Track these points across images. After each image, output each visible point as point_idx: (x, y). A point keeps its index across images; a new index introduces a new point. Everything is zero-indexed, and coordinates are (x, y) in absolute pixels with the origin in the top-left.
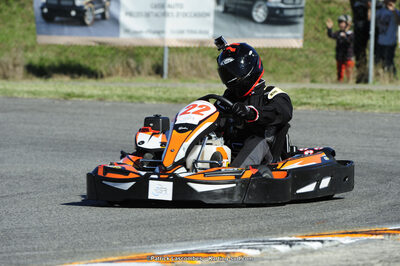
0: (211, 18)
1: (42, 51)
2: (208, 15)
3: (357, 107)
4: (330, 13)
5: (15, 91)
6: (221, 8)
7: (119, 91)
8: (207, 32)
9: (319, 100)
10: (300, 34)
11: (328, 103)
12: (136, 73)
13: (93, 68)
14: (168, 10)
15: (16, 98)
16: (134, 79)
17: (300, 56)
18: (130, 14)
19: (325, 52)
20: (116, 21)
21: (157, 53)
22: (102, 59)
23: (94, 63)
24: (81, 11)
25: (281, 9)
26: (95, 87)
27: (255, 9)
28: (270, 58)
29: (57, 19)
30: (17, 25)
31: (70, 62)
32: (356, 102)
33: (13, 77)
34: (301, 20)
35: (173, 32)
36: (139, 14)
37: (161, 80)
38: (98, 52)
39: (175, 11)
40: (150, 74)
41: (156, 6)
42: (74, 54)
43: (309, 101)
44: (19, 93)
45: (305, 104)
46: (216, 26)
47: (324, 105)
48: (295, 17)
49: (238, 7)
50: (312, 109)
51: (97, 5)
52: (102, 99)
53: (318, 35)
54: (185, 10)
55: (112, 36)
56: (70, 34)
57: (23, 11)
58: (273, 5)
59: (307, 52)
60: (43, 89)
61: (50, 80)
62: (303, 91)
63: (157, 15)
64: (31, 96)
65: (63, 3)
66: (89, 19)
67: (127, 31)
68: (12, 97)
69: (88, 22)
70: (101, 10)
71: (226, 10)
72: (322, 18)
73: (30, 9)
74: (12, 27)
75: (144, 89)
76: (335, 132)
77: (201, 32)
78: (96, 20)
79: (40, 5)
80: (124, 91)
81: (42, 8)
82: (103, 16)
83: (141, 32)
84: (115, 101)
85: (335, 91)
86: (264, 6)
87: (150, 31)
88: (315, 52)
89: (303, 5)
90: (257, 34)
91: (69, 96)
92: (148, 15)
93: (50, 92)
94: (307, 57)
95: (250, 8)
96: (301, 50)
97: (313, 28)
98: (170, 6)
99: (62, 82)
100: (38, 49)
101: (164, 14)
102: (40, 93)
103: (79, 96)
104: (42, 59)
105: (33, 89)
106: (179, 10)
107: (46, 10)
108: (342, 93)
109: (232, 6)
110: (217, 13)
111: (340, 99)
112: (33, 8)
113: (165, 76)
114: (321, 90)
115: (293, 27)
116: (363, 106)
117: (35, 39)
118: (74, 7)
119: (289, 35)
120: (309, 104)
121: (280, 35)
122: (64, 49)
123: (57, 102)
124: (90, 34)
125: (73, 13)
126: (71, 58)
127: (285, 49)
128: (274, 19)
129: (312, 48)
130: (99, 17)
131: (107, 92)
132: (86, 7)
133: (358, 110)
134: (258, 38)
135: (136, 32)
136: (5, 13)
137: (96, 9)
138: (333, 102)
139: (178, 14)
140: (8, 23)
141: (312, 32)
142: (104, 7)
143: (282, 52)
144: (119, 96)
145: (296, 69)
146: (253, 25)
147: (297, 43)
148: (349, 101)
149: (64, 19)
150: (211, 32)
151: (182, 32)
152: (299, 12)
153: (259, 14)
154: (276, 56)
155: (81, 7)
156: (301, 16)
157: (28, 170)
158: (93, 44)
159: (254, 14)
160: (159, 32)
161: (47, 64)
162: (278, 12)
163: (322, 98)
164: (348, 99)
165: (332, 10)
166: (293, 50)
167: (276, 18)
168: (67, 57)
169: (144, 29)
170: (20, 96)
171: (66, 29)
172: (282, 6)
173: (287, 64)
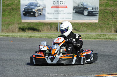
0: (72, 14)
1: (23, 24)
2: (71, 13)
3: (114, 39)
4: (106, 12)
5: (15, 36)
6: (75, 11)
7: (45, 36)
8: (71, 18)
9: (103, 37)
10: (98, 19)
11: (106, 38)
12: (50, 30)
13: (38, 29)
14: (59, 12)
15: (16, 38)
16: (50, 32)
17: (98, 25)
18: (48, 13)
19: (105, 24)
20: (44, 15)
21: (56, 25)
22: (40, 26)
23: (38, 28)
24: (34, 13)
25: (92, 12)
26: (38, 34)
27: (84, 12)
28: (89, 25)
29: (27, 15)
30: (16, 17)
31: (31, 27)
32: (114, 38)
33: (15, 32)
34: (98, 15)
35: (60, 18)
36: (51, 13)
37: (58, 32)
38: (39, 24)
39: (61, 12)
40: (54, 30)
41: (56, 11)
42: (32, 25)
43: (100, 37)
44: (16, 36)
45: (99, 38)
46: (73, 17)
47: (105, 39)
48: (96, 14)
49: (80, 11)
50: (101, 40)
51: (39, 11)
52: (40, 38)
53: (103, 19)
54: (64, 12)
55: (43, 20)
56: (31, 19)
57: (17, 13)
58: (90, 10)
59: (100, 24)
60: (23, 35)
61: (26, 32)
62: (98, 35)
63: (56, 14)
64: (20, 37)
65: (29, 10)
66: (36, 15)
67: (48, 18)
68: (15, 37)
69: (36, 16)
70: (40, 12)
71: (76, 12)
72: (104, 14)
73: (19, 12)
74: (15, 17)
75: (53, 35)
76: (107, 46)
77: (69, 18)
78: (38, 15)
79: (22, 11)
80: (47, 35)
81: (23, 12)
82: (41, 14)
83: (52, 18)
84: (44, 38)
85: (108, 35)
86: (87, 11)
87: (54, 18)
88: (102, 24)
89: (98, 10)
90: (85, 19)
91: (31, 37)
92: (53, 14)
93: (25, 36)
94: (100, 25)
95: (83, 11)
96: (98, 23)
97: (101, 17)
98: (60, 11)
99: (29, 33)
100: (22, 24)
101: (58, 13)
102: (23, 36)
103: (34, 37)
104: (23, 27)
105: (20, 35)
106: (62, 12)
107: (24, 13)
108: (110, 35)
109: (78, 11)
110: (73, 13)
111: (109, 37)
112: (20, 12)
113: (59, 31)
114: (104, 34)
115: (95, 17)
116: (116, 39)
117: (21, 21)
118: (32, 12)
119: (94, 19)
120: (100, 38)
121: (92, 19)
122: (29, 23)
123: (28, 39)
124: (37, 19)
125: (32, 13)
126: (32, 26)
127: (93, 23)
128: (90, 14)
129: (101, 23)
130: (39, 14)
131: (42, 36)
132: (36, 12)
133: (114, 40)
134: (85, 20)
135: (50, 19)
136: (12, 14)
137: (39, 12)
138: (107, 38)
139: (62, 13)
140: (13, 16)
141: (101, 18)
142: (41, 11)
143: (92, 24)
144: (45, 37)
145: (96, 29)
146: (84, 16)
147: (97, 21)
148: (112, 38)
149: (29, 15)
150: (72, 18)
151: (63, 18)
152: (97, 12)
153: (86, 13)
154: (91, 25)
155: (34, 12)
156: (98, 13)
157: (19, 58)
158: (38, 22)
159: (84, 13)
160: (57, 19)
161: (25, 28)
162: (91, 12)
163: (104, 37)
164: (111, 37)
165: (107, 12)
166: (96, 23)
167: (91, 14)
168: (30, 26)
169: (53, 18)
170: (17, 37)
171: (30, 18)
172: (92, 11)
173: (94, 27)
